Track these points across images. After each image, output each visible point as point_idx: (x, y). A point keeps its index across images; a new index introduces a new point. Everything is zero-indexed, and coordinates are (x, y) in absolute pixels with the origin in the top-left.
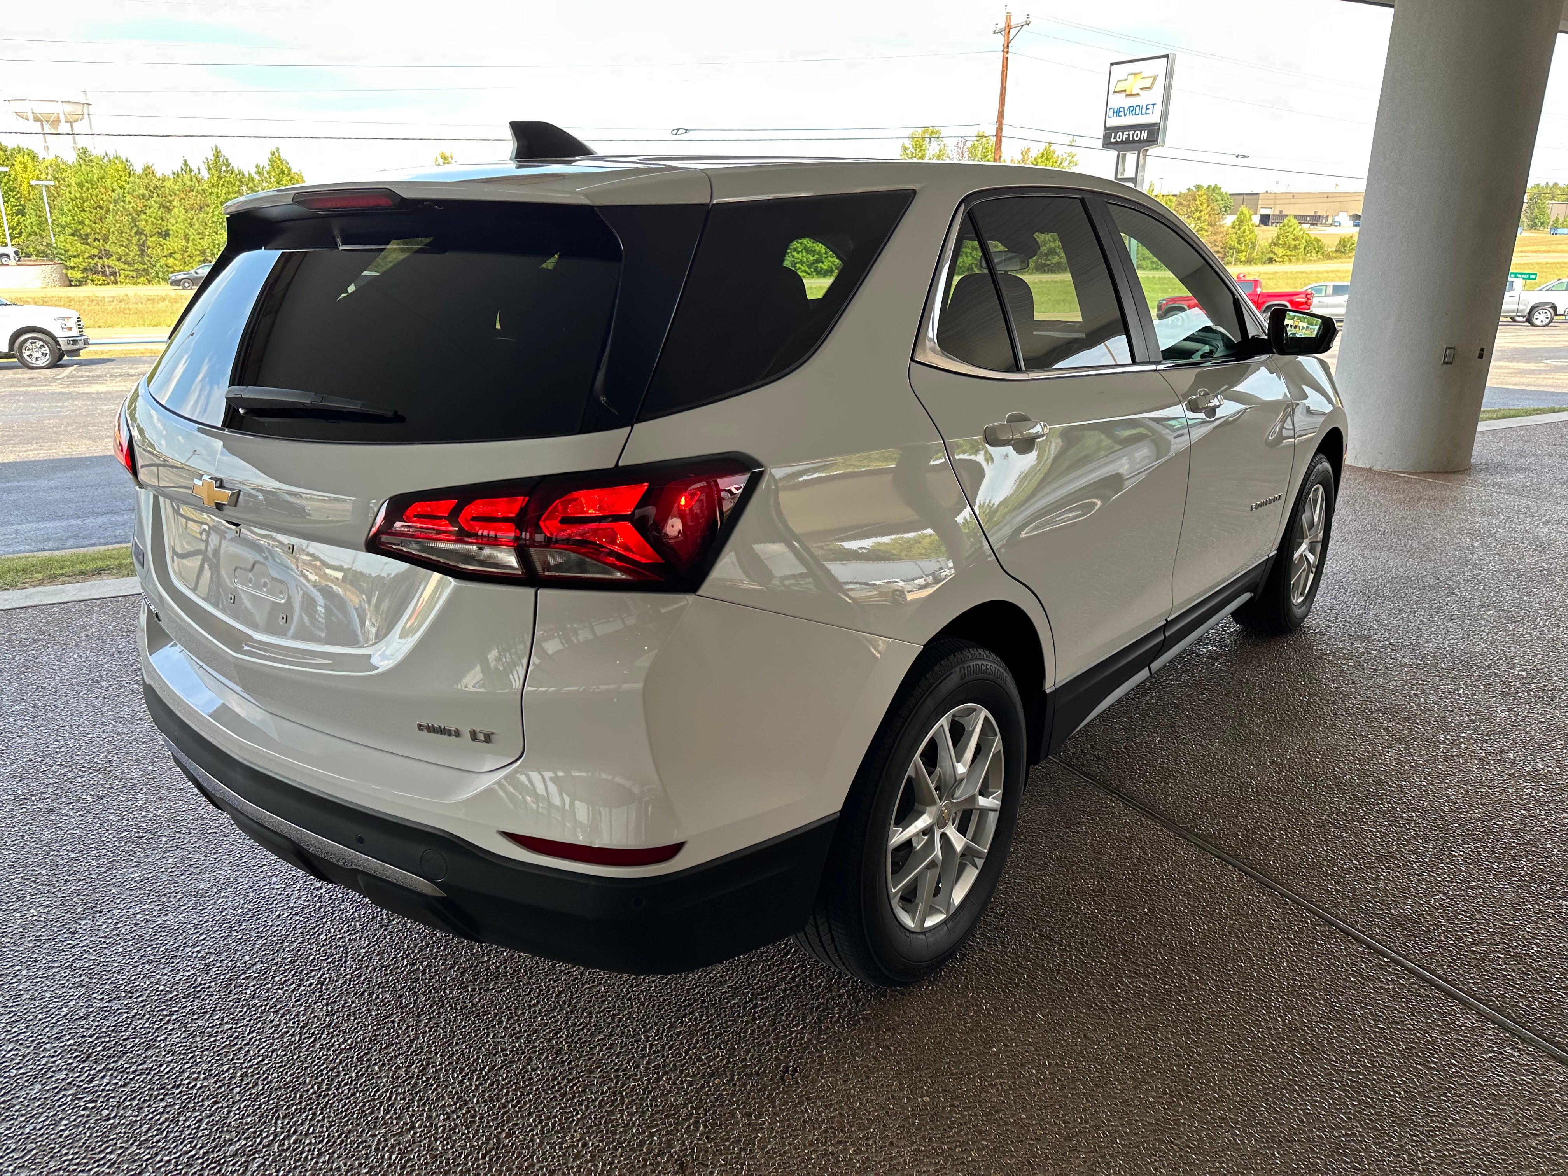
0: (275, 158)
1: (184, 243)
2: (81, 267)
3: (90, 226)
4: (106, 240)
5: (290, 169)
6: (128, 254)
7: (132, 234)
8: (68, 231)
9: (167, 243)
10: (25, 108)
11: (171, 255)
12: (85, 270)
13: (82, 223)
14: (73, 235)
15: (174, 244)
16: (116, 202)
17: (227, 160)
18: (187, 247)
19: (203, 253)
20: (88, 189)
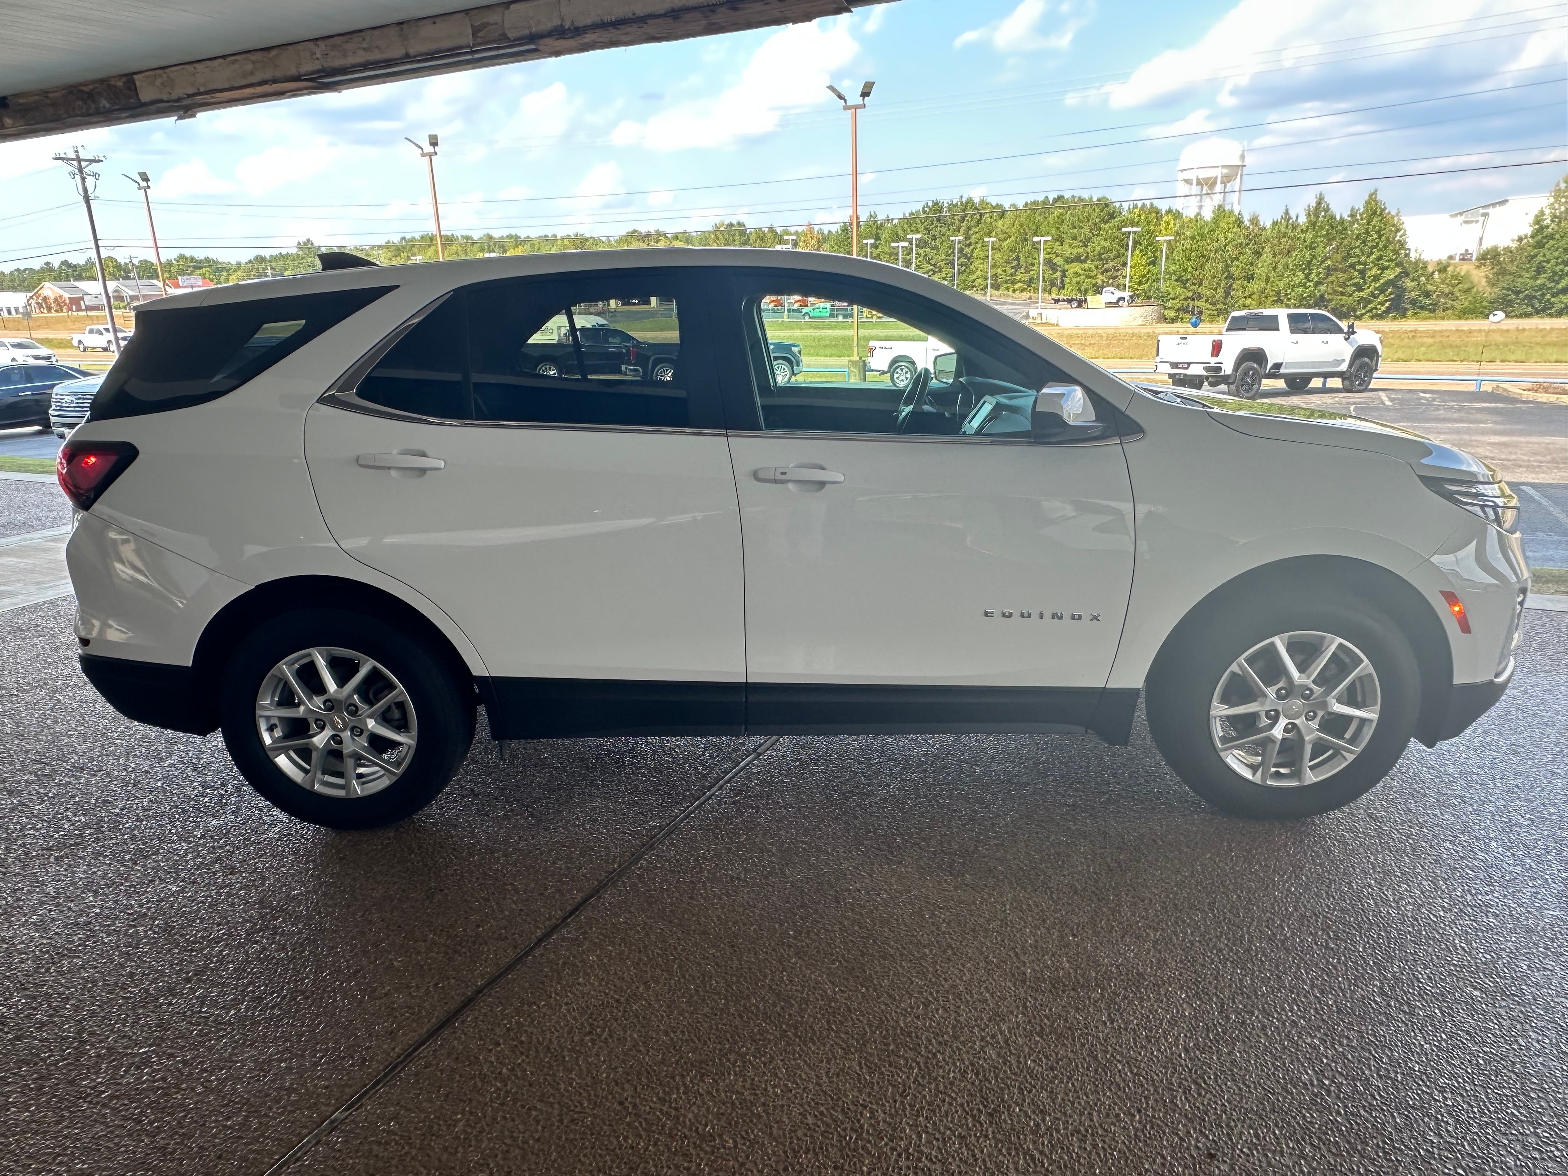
0: (1372, 200)
1: (1263, 285)
2: (1176, 307)
3: (1191, 273)
4: (1200, 284)
5: (1383, 210)
6: (1214, 296)
7: (1223, 278)
8: (1174, 277)
9: (1249, 285)
10: (1192, 175)
11: (1250, 296)
12: (1178, 310)
13: (1185, 270)
14: (1177, 281)
15: (1255, 286)
16: (1216, 251)
17: (1328, 206)
18: (1266, 289)
19: (1278, 293)
20: (1198, 241)
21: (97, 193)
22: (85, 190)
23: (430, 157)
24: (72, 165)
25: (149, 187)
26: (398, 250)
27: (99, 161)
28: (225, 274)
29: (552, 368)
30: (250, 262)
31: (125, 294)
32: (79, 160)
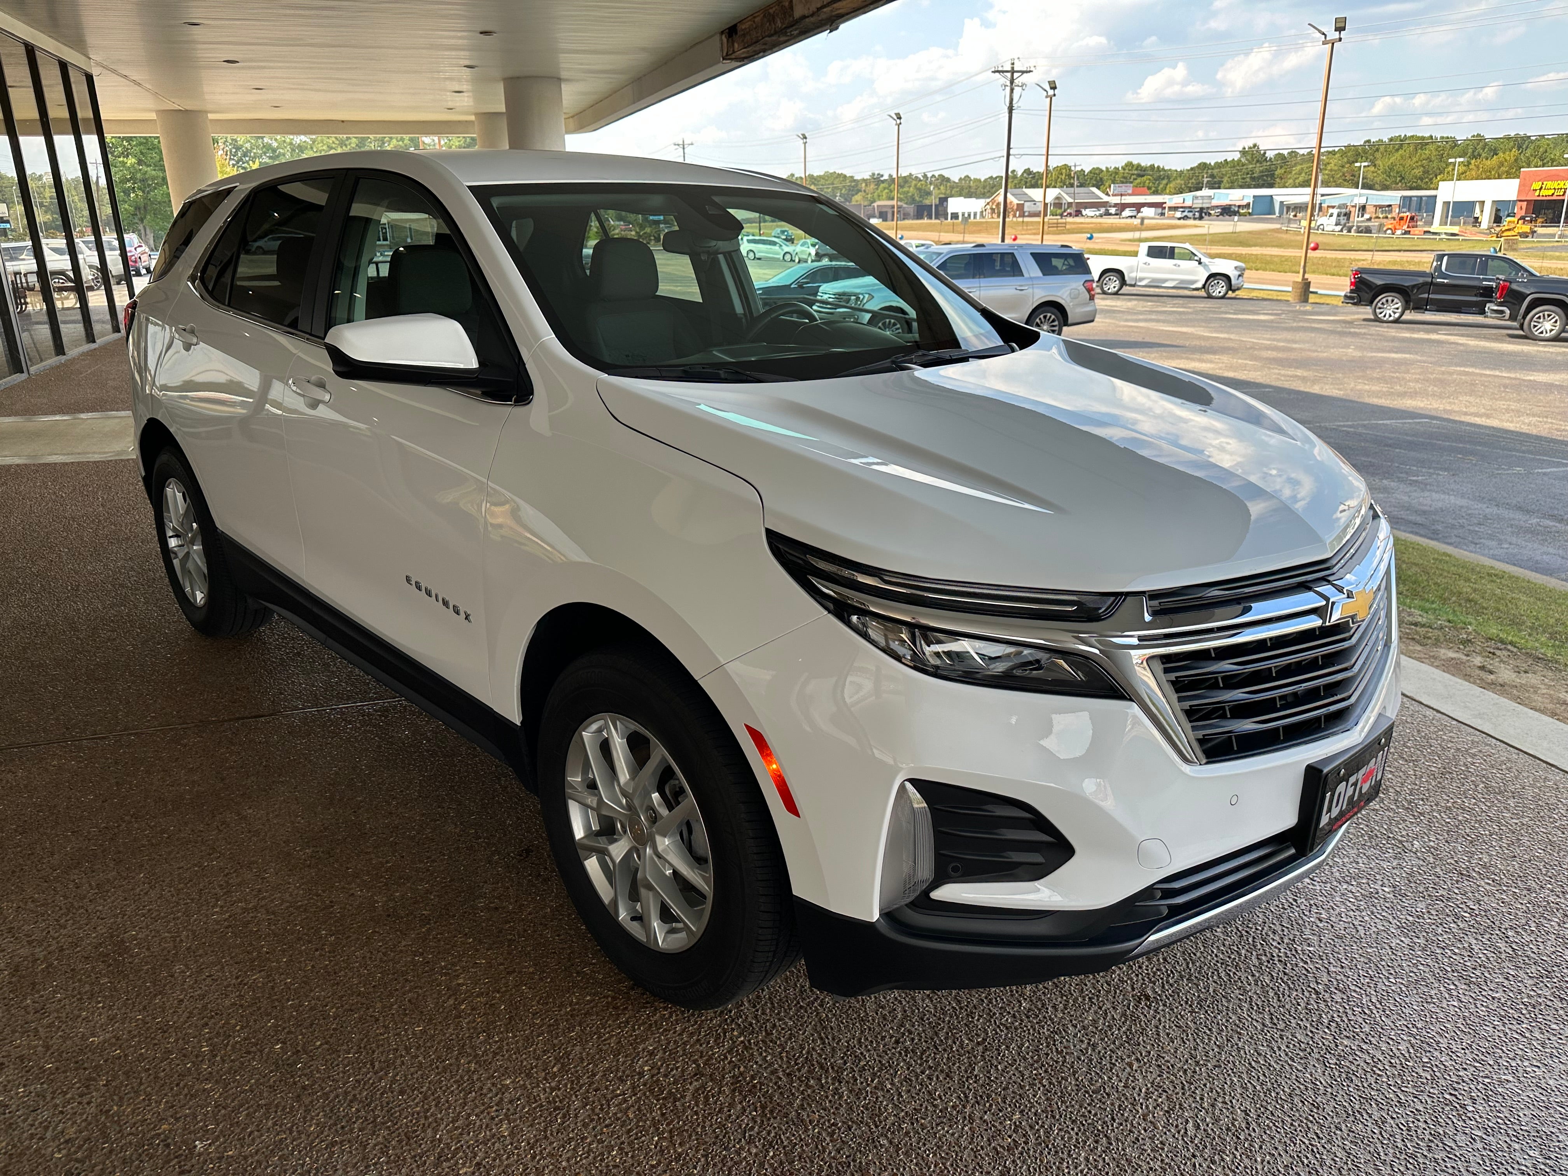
21: (1019, 104)
22: (1011, 100)
23: (1333, 44)
24: (1005, 77)
25: (1055, 95)
26: (1358, 154)
27: (1030, 71)
28: (1165, 182)
29: (1396, 300)
30: (1192, 169)
31: (1064, 201)
32: (1013, 72)
